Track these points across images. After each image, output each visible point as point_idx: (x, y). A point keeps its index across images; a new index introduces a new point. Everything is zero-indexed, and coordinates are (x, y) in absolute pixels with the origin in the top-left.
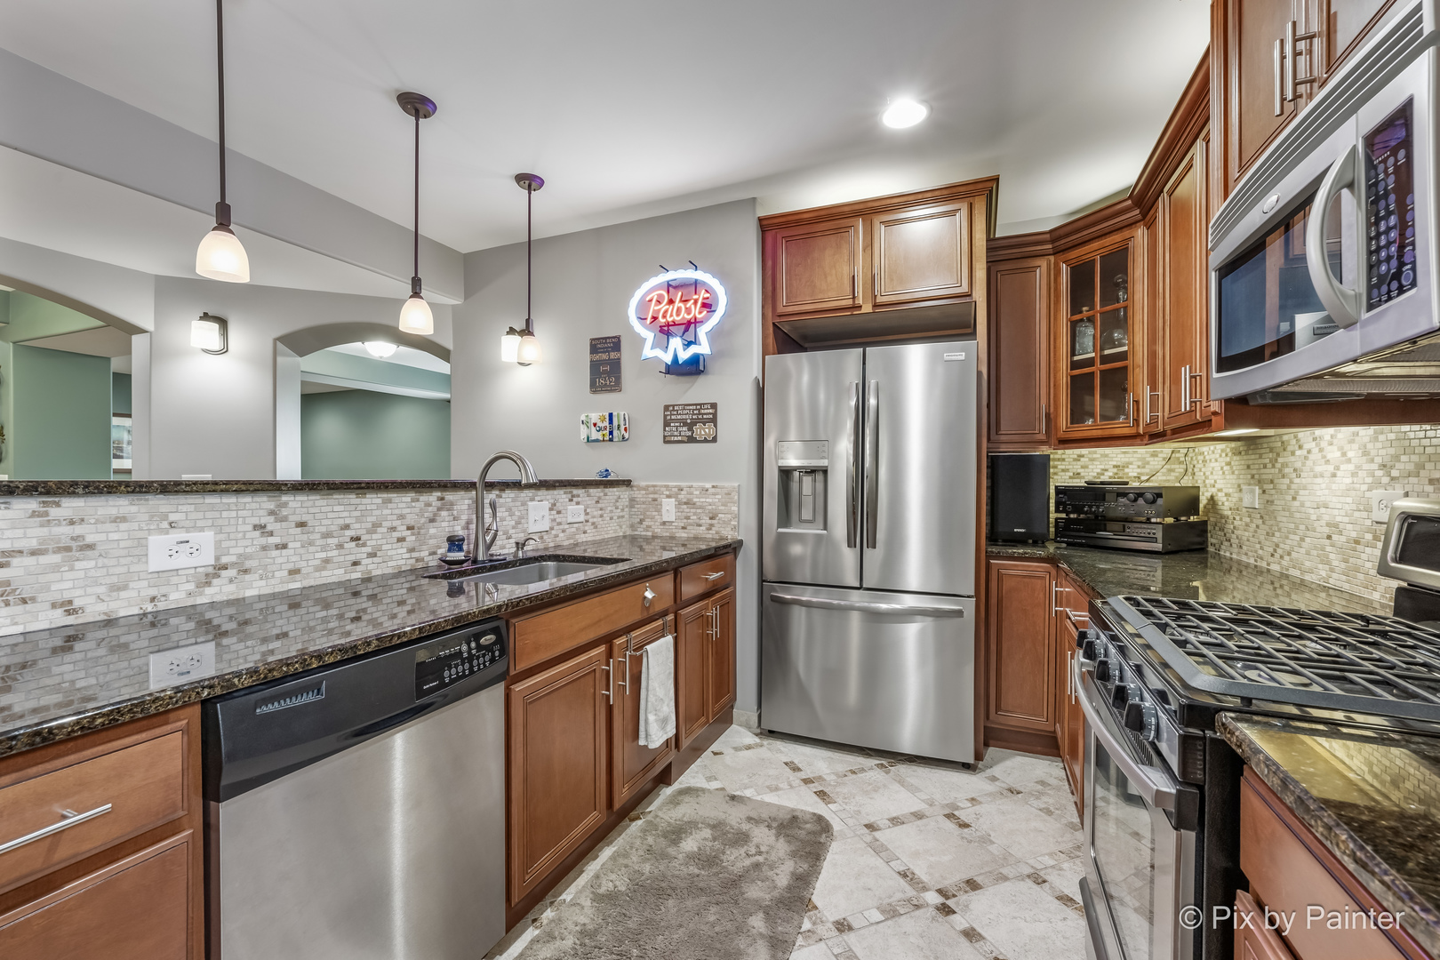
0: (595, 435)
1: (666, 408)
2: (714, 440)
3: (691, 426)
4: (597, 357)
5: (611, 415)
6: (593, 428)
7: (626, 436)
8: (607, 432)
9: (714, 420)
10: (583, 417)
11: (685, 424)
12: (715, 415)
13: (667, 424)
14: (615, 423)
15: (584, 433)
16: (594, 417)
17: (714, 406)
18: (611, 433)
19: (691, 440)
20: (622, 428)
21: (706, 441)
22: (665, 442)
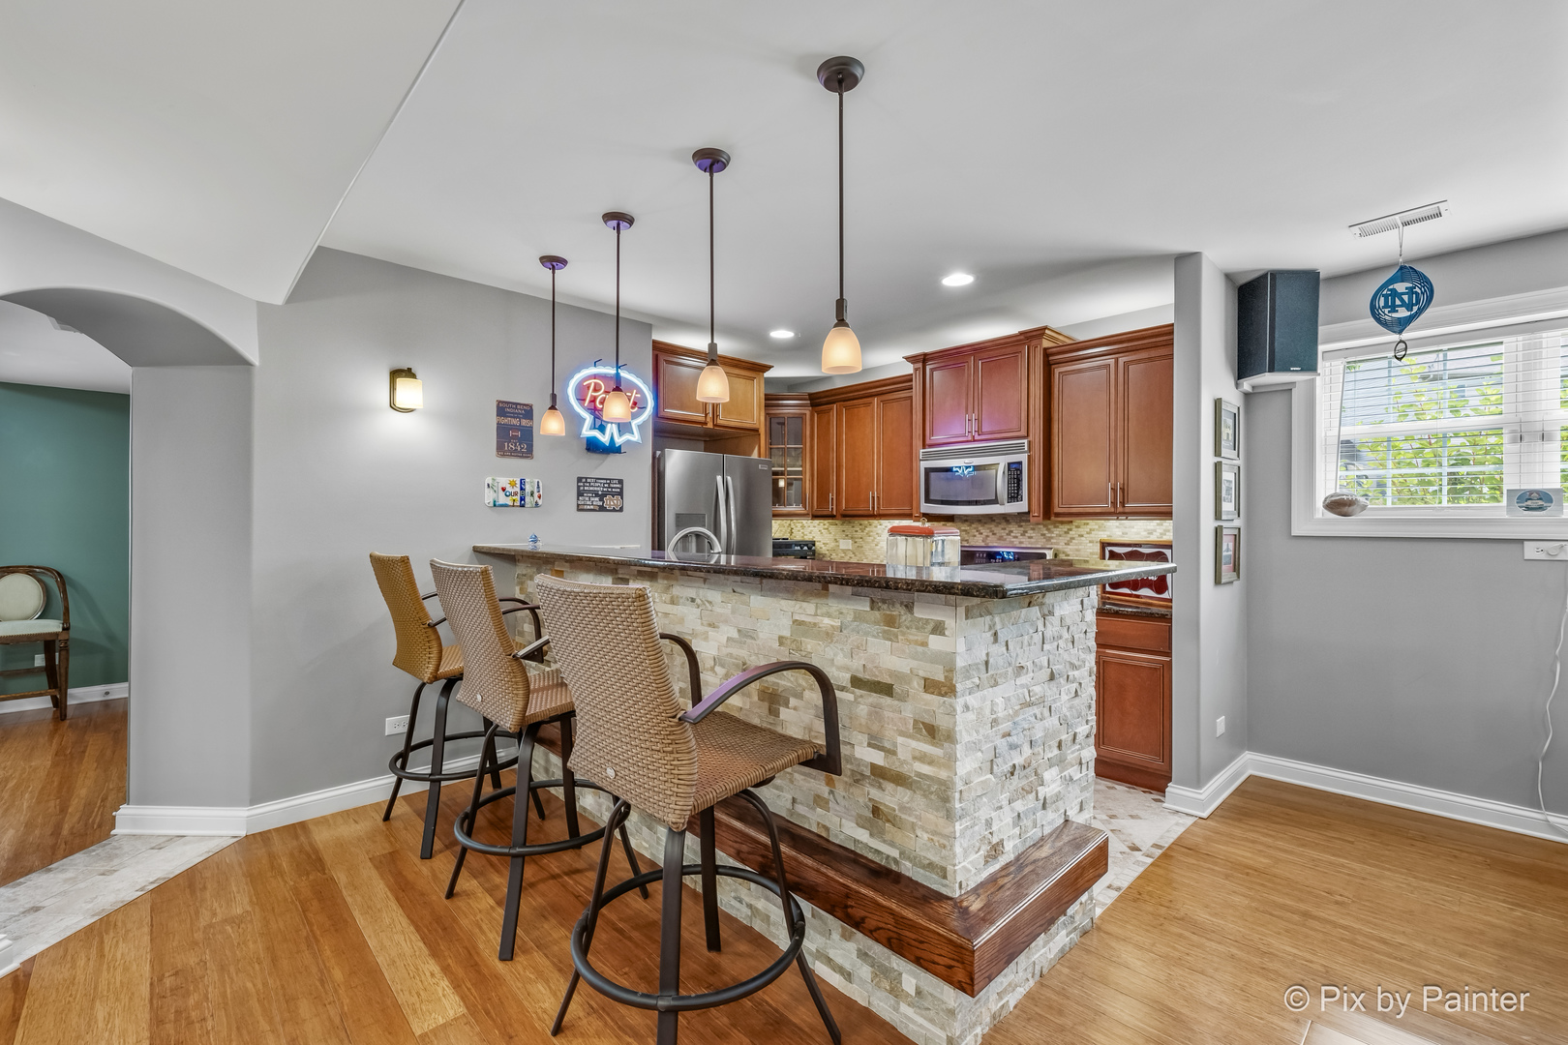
0: (502, 499)
1: (579, 480)
2: (621, 510)
3: (602, 497)
4: (506, 421)
5: (522, 482)
6: (502, 494)
7: (540, 502)
8: (518, 498)
9: (621, 494)
10: (489, 480)
11: (597, 495)
12: (622, 489)
13: (580, 494)
14: (528, 488)
15: (489, 497)
16: (503, 481)
17: (621, 482)
18: (522, 499)
19: (602, 509)
20: (536, 494)
21: (614, 510)
22: (579, 510)
